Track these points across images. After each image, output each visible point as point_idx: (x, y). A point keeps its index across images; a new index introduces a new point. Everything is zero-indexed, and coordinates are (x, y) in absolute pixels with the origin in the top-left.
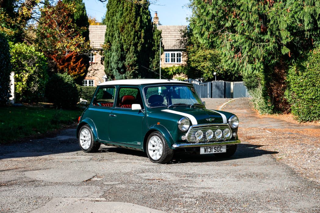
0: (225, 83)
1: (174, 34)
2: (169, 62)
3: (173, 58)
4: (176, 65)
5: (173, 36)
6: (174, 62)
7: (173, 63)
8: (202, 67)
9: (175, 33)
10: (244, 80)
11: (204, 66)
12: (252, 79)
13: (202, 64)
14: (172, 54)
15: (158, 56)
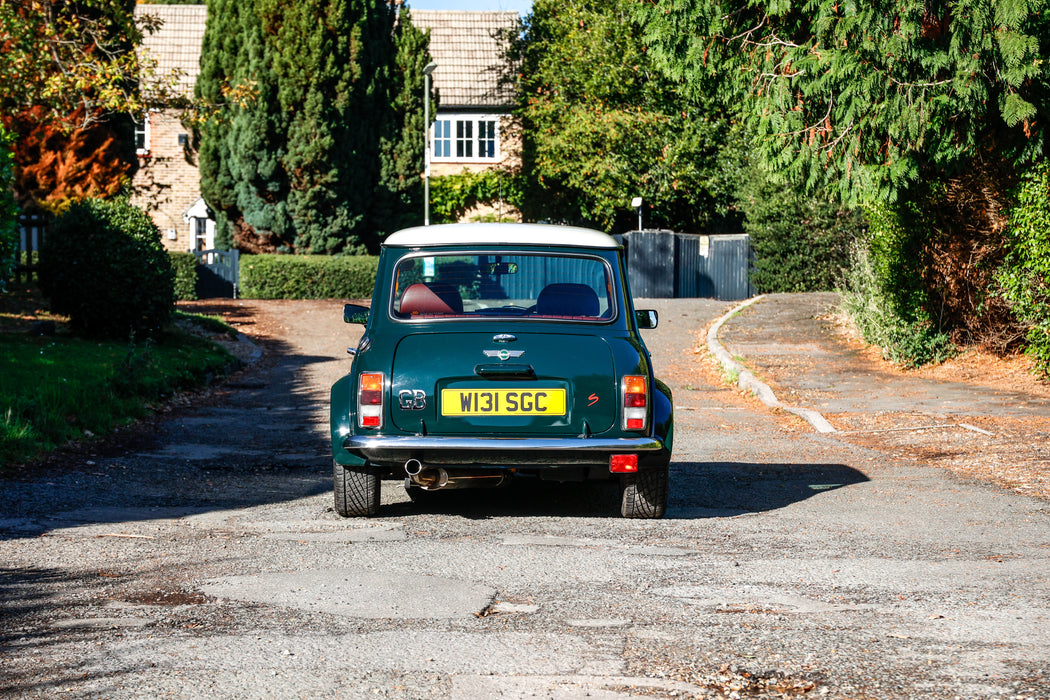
0: (677, 239)
1: (466, 47)
2: (447, 154)
3: (465, 139)
4: (478, 166)
5: (463, 55)
6: (469, 154)
7: (464, 159)
8: (587, 177)
9: (470, 39)
10: (748, 226)
11: (595, 174)
12: (784, 224)
13: (588, 167)
14: (460, 124)
15: (414, 133)
